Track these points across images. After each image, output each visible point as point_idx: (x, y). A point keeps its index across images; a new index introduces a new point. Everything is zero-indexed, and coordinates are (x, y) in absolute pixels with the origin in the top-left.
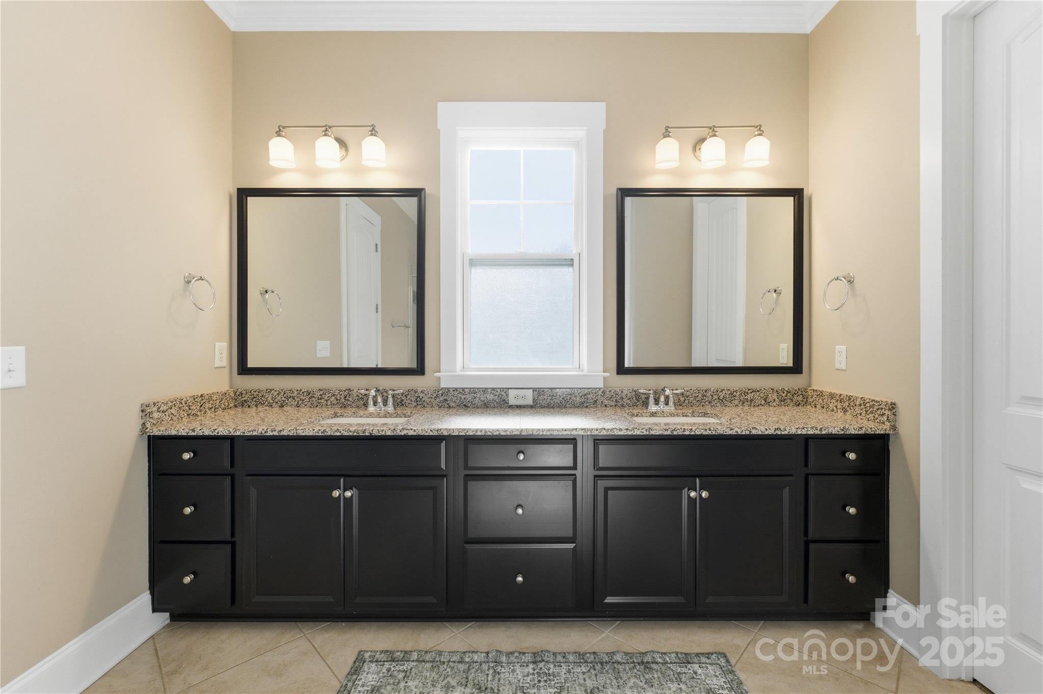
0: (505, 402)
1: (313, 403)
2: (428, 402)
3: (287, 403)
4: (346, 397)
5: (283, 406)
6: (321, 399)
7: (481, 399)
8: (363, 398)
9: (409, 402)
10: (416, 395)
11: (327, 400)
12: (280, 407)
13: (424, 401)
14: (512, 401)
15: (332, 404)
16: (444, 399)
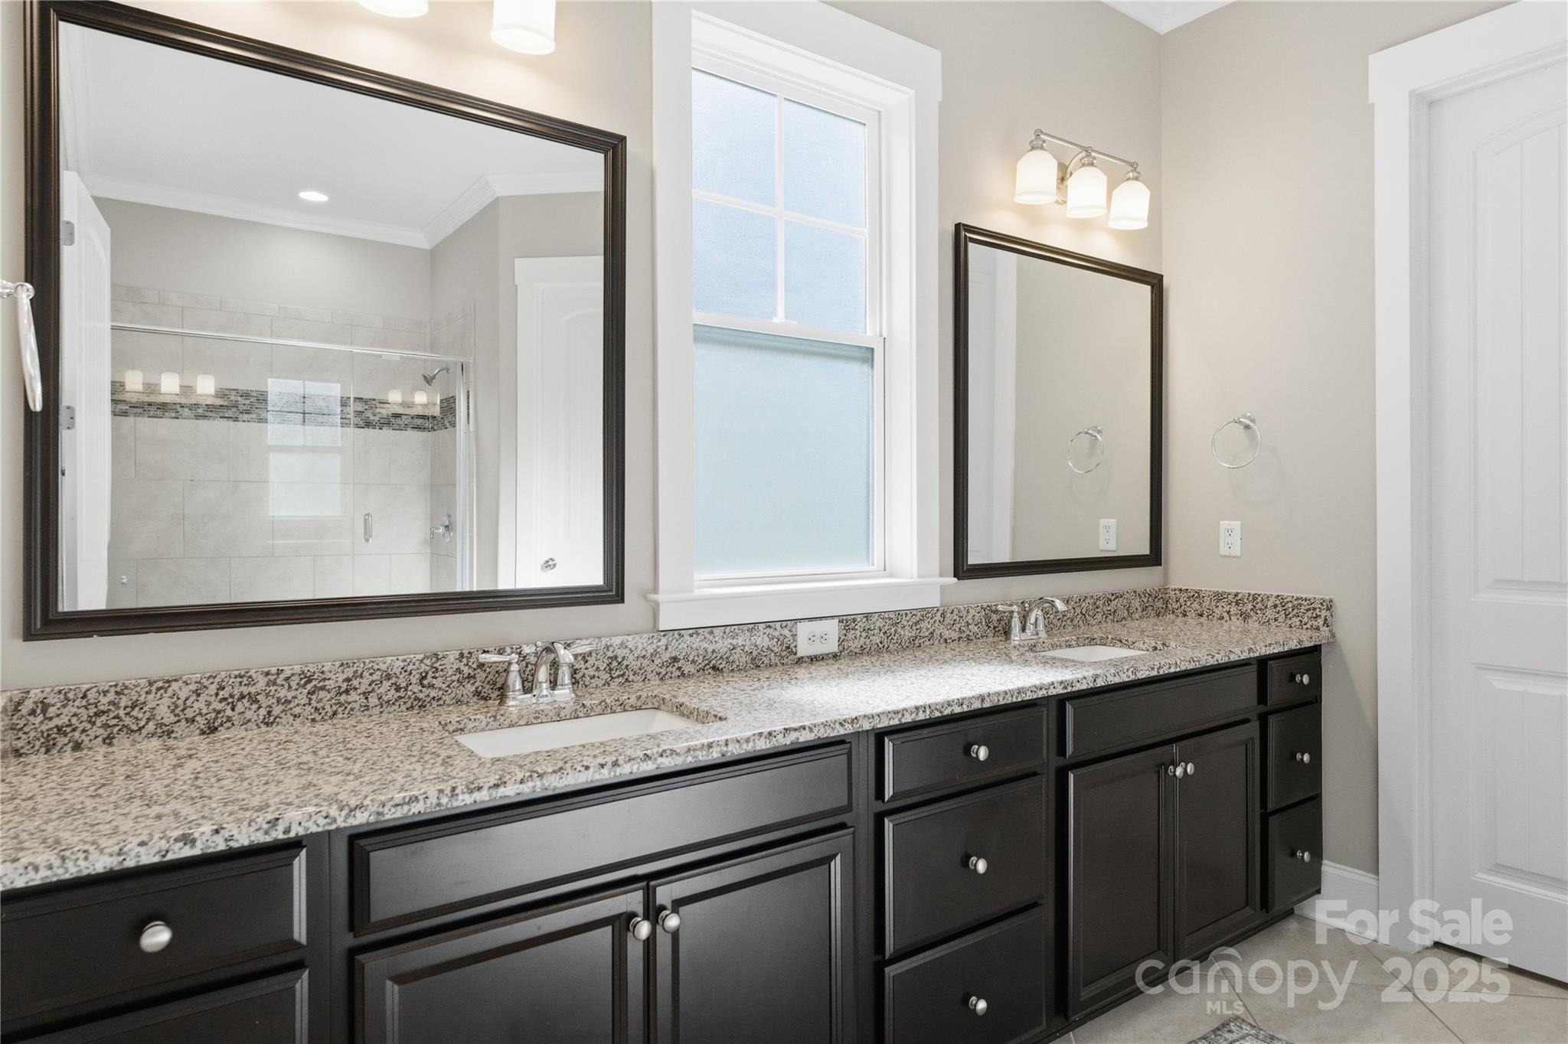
0: (790, 650)
1: (319, 706)
2: (636, 668)
3: (229, 719)
4: (424, 678)
5: (216, 729)
6: (347, 692)
7: (747, 648)
8: (474, 677)
9: (591, 672)
10: (610, 654)
11: (366, 695)
12: (203, 733)
13: (627, 666)
14: (804, 649)
15: (383, 703)
16: (671, 658)
